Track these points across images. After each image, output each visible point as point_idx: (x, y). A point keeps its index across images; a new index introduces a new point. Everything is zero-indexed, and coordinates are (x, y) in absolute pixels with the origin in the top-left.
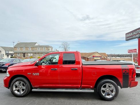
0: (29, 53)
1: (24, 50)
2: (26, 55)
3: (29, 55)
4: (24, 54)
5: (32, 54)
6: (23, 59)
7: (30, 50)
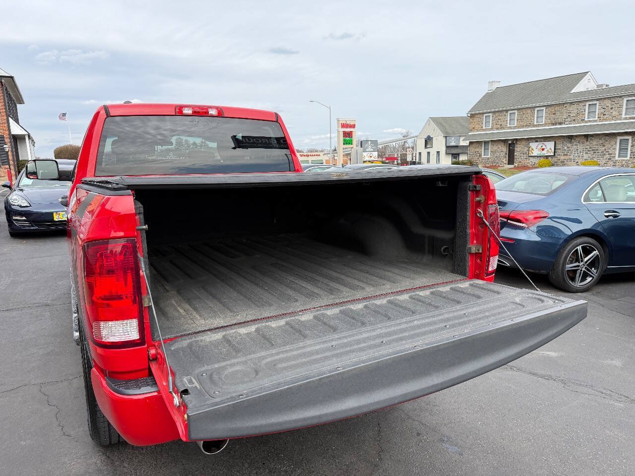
0: (536, 140)
1: (512, 128)
2: (519, 149)
3: (536, 149)
4: (511, 145)
5: (550, 145)
6: (504, 172)
7: (541, 122)
